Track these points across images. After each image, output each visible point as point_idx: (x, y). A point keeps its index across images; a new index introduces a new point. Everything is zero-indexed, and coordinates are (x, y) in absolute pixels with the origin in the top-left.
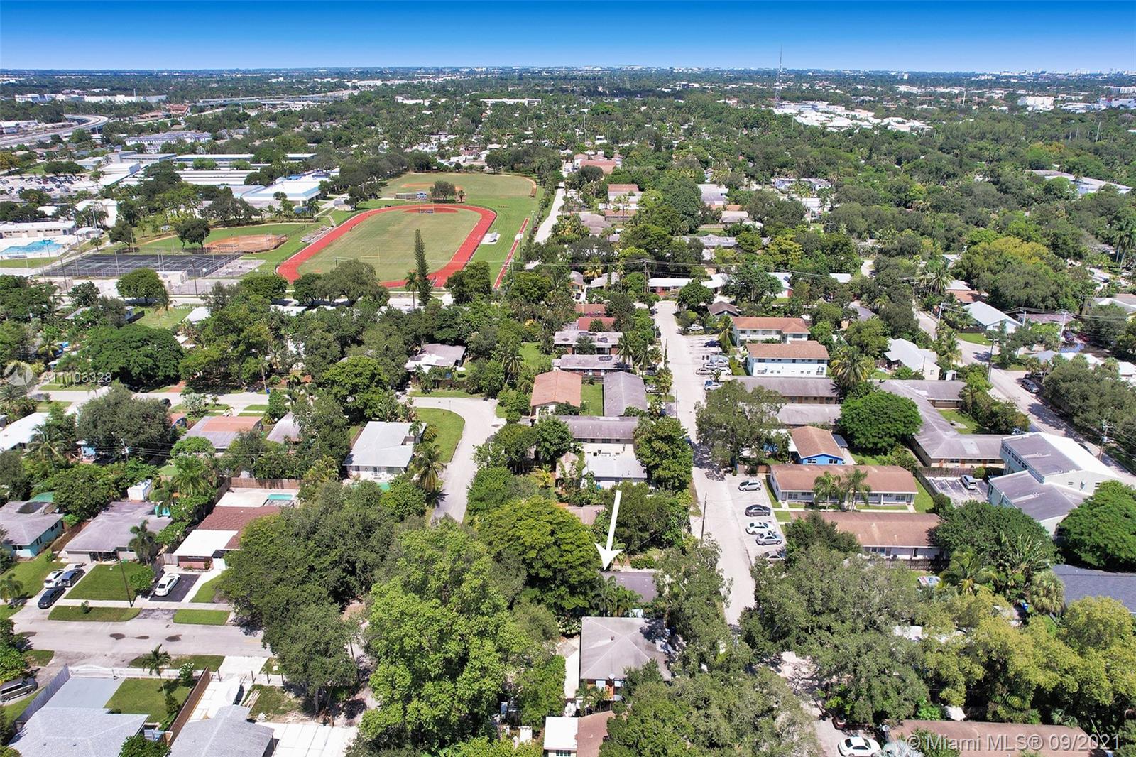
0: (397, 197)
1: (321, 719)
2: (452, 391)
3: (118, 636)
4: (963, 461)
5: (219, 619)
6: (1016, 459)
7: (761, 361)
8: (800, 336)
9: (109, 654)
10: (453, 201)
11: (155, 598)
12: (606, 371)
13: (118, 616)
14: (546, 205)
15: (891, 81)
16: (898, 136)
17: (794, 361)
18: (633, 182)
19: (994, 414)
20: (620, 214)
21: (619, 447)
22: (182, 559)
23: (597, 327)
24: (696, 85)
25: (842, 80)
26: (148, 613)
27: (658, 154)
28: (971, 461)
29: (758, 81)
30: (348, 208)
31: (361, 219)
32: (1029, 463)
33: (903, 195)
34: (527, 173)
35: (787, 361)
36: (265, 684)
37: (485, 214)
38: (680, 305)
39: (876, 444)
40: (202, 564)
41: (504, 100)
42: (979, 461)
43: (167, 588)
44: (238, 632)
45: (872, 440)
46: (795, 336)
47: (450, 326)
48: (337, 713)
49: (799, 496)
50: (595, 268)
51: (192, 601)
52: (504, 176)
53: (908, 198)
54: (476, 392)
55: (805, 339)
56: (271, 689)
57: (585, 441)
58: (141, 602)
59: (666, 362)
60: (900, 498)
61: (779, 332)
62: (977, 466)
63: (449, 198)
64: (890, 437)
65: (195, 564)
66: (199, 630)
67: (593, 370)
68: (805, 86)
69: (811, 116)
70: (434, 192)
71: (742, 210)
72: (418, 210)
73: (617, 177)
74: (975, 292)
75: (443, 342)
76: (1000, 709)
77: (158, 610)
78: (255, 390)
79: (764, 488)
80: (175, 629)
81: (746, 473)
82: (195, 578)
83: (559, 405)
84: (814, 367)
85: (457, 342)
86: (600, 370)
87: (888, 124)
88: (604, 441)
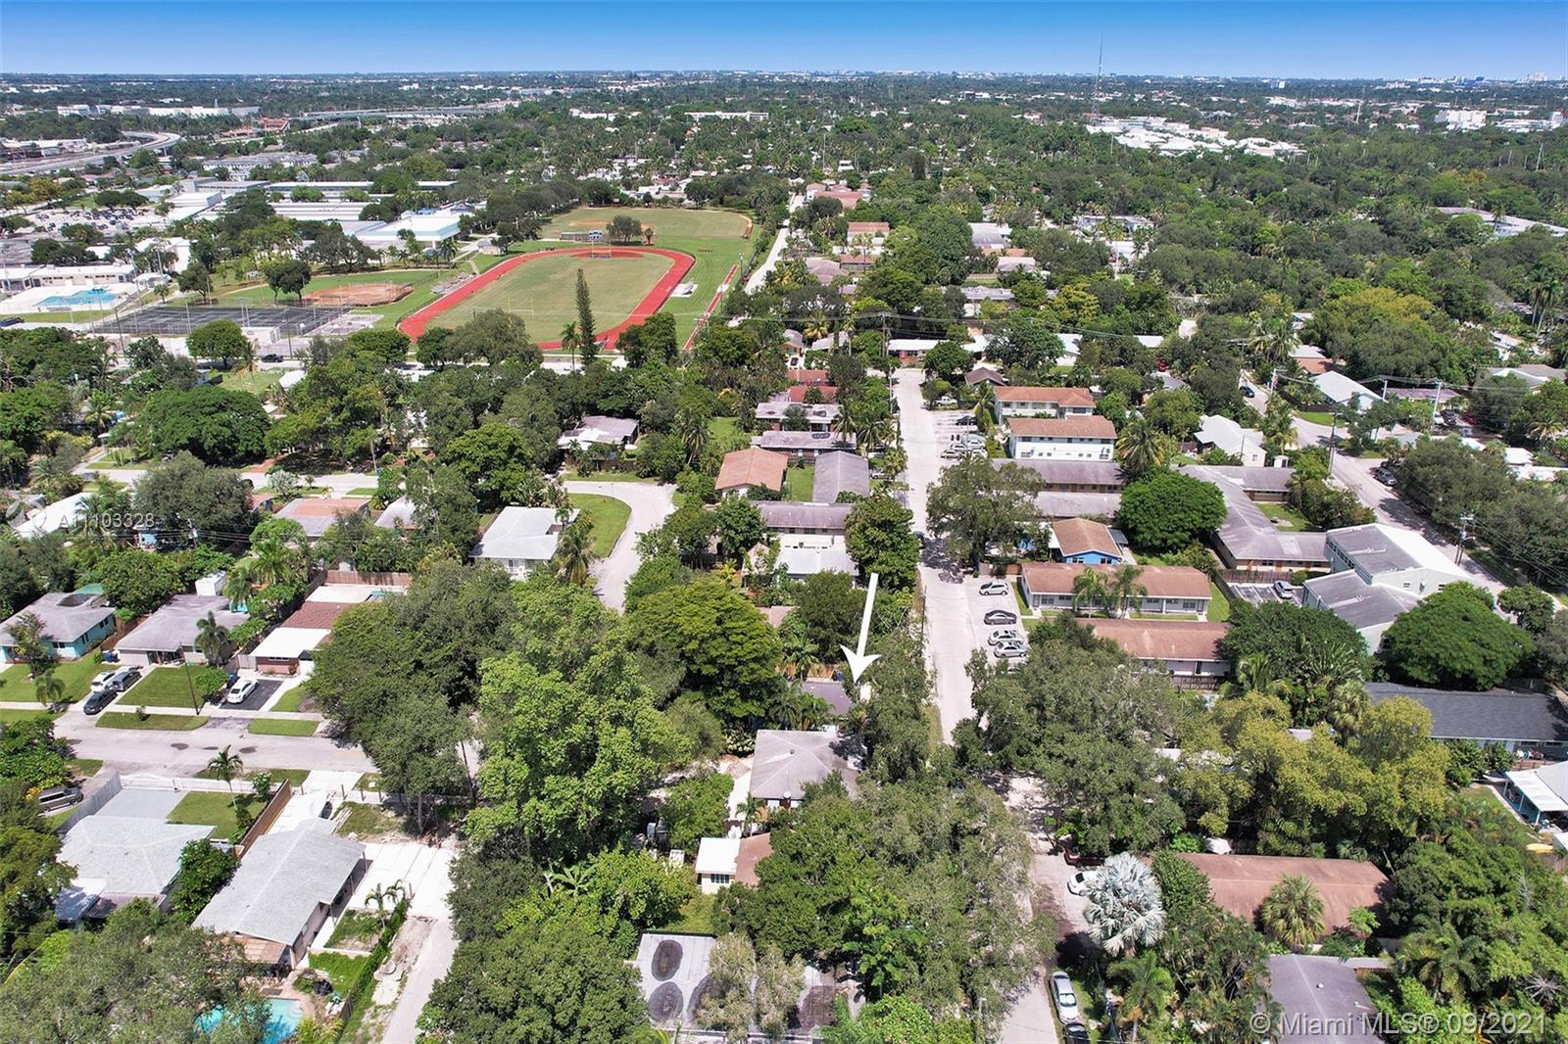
0: (563, 237)
1: (425, 840)
2: (618, 474)
3: (181, 747)
4: (1280, 564)
5: (307, 730)
6: (1342, 556)
7: (1026, 439)
8: (1083, 410)
9: (170, 765)
10: (638, 243)
11: (227, 705)
12: (821, 451)
13: (182, 724)
14: (763, 248)
15: (1258, 91)
16: (1255, 161)
17: (1070, 440)
18: (883, 220)
19: (1326, 506)
20: (859, 259)
21: (826, 539)
22: (261, 661)
23: (814, 398)
24: (986, 95)
25: (1192, 90)
26: (218, 722)
27: (920, 182)
28: (1289, 563)
29: (1073, 90)
30: (496, 251)
31: (514, 265)
32: (1358, 561)
33: (1249, 237)
34: (741, 208)
35: (1060, 440)
36: (359, 801)
37: (679, 259)
38: (928, 373)
39: (1164, 541)
40: (286, 668)
41: (718, 113)
42: (1300, 563)
43: (242, 694)
44: (329, 745)
45: (1159, 535)
46: (1075, 410)
47: (618, 393)
48: (446, 833)
49: (1056, 600)
50: (818, 326)
51: (273, 710)
52: (710, 211)
53: (1257, 242)
54: (648, 476)
55: (1089, 414)
56: (366, 807)
57: (783, 530)
58: (210, 710)
59: (900, 440)
61: (1055, 406)
62: (1295, 570)
63: (633, 239)
64: (1184, 531)
65: (277, 668)
66: (280, 741)
67: (804, 450)
68: (1138, 97)
69: (1138, 136)
70: (612, 230)
71: (1027, 255)
72: (589, 255)
73: (862, 214)
74: (1330, 361)
75: (610, 414)
76: (1272, 839)
77: (230, 718)
78: (362, 471)
79: (1012, 592)
80: (250, 740)
82: (278, 684)
83: (753, 488)
84: (1096, 449)
85: (627, 413)
86: (812, 450)
87: (1245, 147)
88: (807, 531)
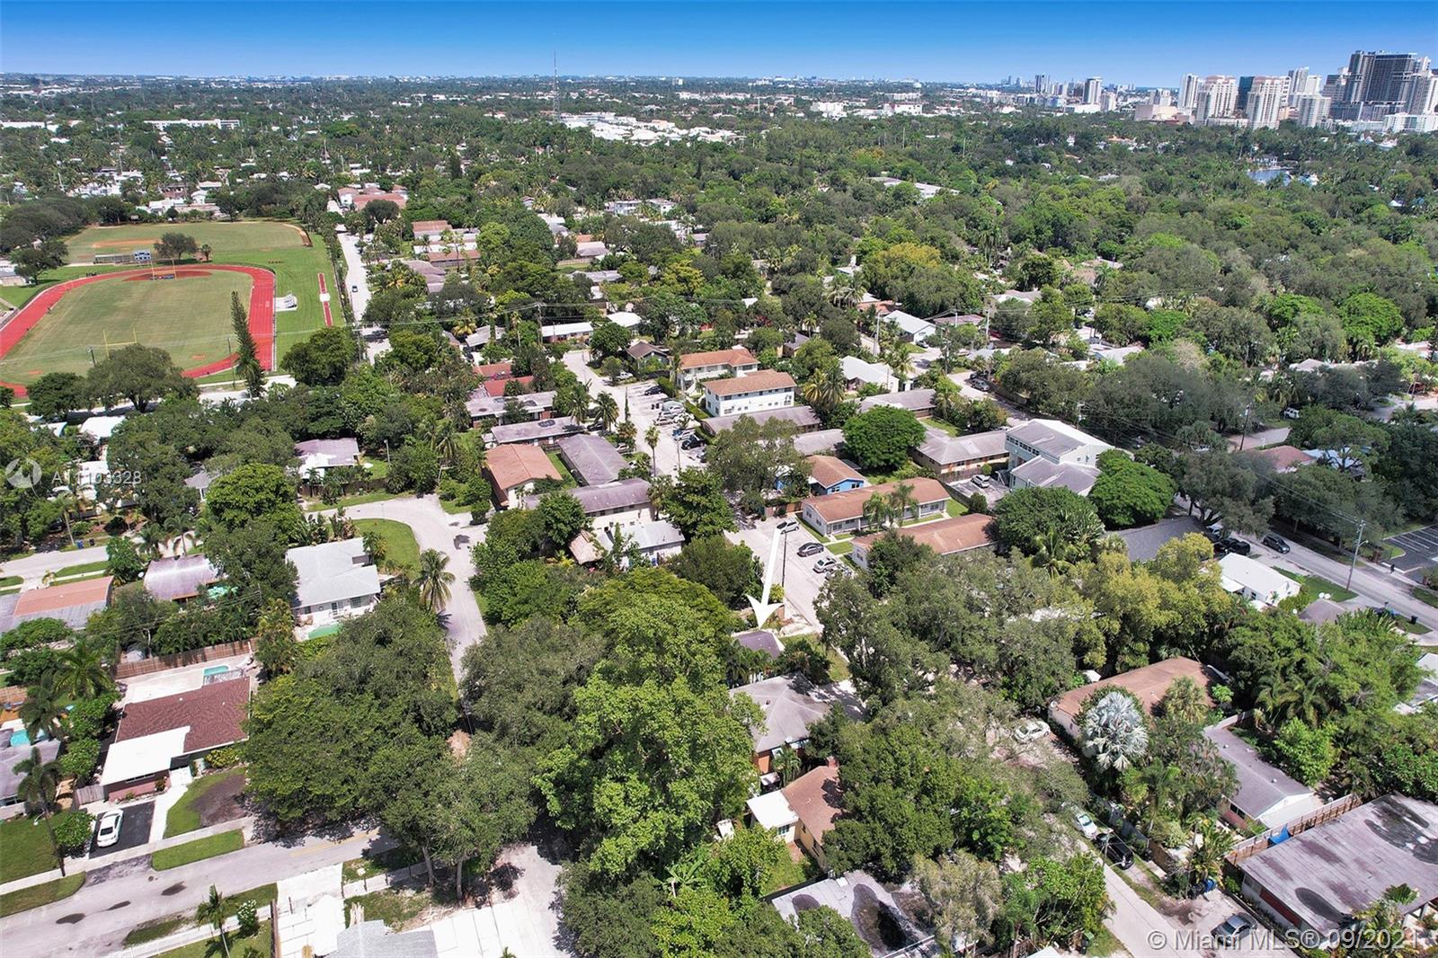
0: (97, 261)
1: (470, 903)
2: (366, 496)
3: (75, 919)
4: (968, 462)
5: (233, 842)
6: (1025, 447)
7: (728, 398)
8: (750, 367)
9: (76, 945)
10: (193, 261)
11: (96, 850)
12: (555, 437)
13: (52, 893)
17: (761, 393)
19: (977, 413)
20: (452, 256)
22: (111, 789)
23: (515, 390)
24: (442, 97)
26: (102, 875)
27: (458, 181)
28: (974, 460)
29: (519, 91)
30: (22, 281)
32: (1041, 448)
33: (763, 210)
34: (282, 217)
35: (754, 394)
36: (363, 893)
37: (256, 275)
38: (594, 353)
39: (887, 461)
40: (152, 786)
42: (986, 459)
43: (116, 831)
44: (274, 850)
45: (883, 457)
46: (745, 368)
47: (329, 413)
49: (844, 525)
50: (467, 323)
51: (167, 835)
52: (246, 224)
53: (770, 213)
54: (402, 491)
56: (374, 896)
57: (594, 514)
58: (74, 866)
59: (627, 415)
60: (935, 507)
62: (982, 464)
63: (185, 256)
65: (137, 789)
66: (207, 867)
68: (574, 96)
71: (594, 240)
72: (149, 277)
73: (417, 213)
74: (889, 303)
77: (115, 864)
79: (802, 527)
80: (167, 879)
81: (776, 515)
82: (150, 806)
84: (781, 397)
85: (345, 433)
87: (698, 135)
88: (616, 511)
